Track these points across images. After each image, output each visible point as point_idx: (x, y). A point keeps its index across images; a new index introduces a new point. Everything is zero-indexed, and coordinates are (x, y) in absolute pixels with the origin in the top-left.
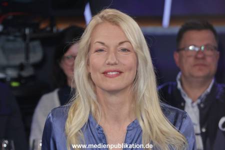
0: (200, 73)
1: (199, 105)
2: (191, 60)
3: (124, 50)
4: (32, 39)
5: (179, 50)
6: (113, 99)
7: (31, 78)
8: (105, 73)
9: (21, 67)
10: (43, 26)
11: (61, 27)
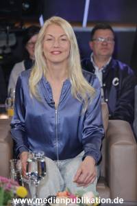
0: (104, 53)
1: (102, 71)
2: (100, 46)
3: (63, 40)
4: (10, 33)
6: (56, 67)
7: (9, 54)
8: (52, 52)
9: (4, 48)
10: (16, 25)
11: (27, 26)
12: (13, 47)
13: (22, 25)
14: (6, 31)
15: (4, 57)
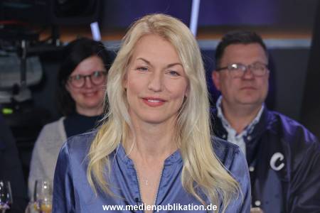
1: (245, 138)
3: (173, 73)
4: (30, 55)
5: (219, 70)
7: (28, 103)
9: (15, 90)
10: (42, 38)
11: (66, 41)
12: (35, 88)
13: (55, 38)
14: (20, 51)
15: (15, 111)
